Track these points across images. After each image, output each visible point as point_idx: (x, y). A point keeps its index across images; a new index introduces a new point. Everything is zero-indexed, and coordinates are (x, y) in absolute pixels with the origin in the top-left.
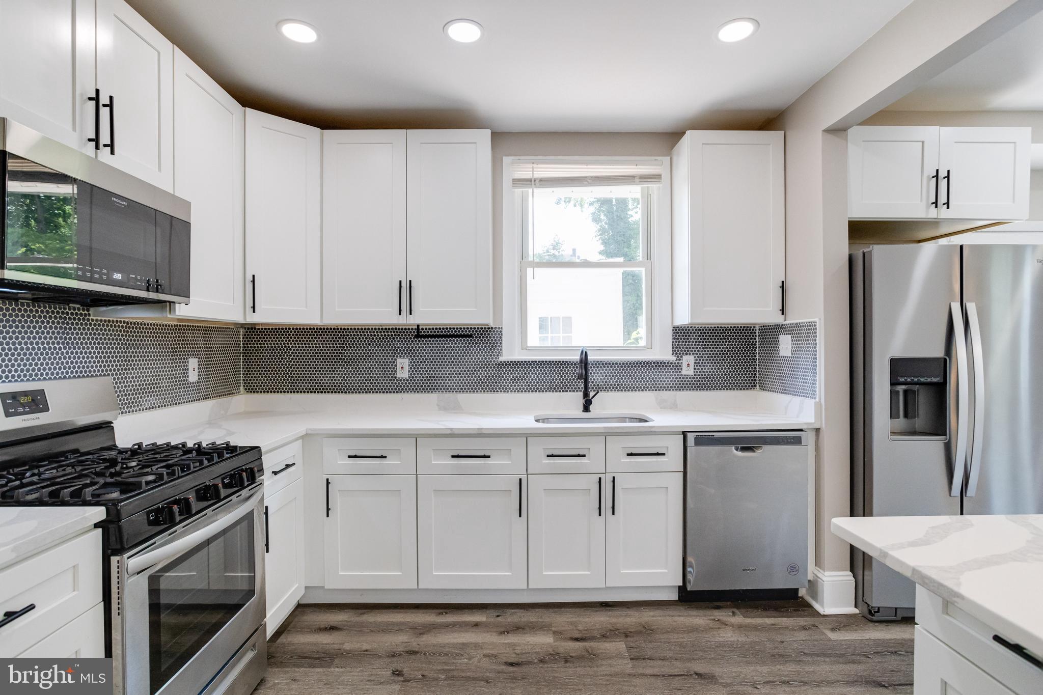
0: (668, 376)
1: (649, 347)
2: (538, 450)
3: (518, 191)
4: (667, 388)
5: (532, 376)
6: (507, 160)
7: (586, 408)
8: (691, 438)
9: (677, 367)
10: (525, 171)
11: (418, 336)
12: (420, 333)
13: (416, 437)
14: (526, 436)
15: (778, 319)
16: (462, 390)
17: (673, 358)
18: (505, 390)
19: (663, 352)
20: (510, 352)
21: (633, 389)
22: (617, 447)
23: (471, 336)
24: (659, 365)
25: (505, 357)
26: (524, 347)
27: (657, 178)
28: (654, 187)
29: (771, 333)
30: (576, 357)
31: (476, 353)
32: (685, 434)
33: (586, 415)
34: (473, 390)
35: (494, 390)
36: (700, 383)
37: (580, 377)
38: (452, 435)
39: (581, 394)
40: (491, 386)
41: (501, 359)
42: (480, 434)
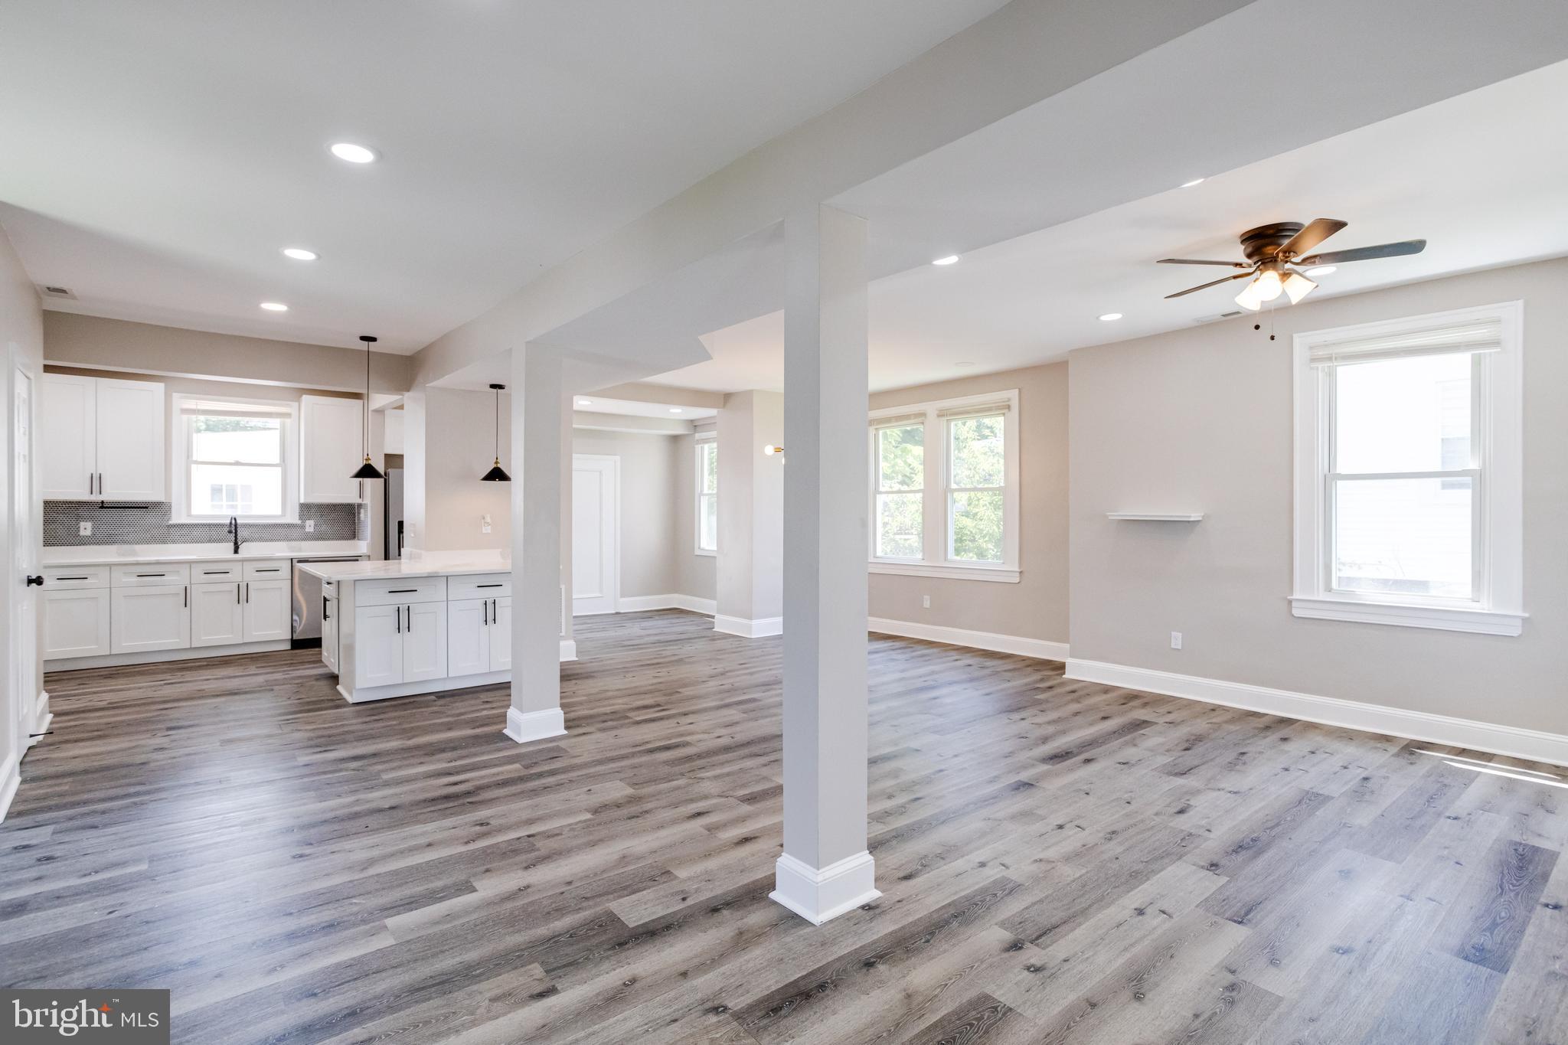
0: (296, 533)
1: (284, 515)
2: (197, 571)
3: (185, 417)
4: (295, 540)
5: (196, 533)
6: (175, 395)
7: (236, 551)
8: (295, 561)
9: (303, 527)
10: (191, 404)
11: (102, 507)
12: (103, 506)
13: (110, 566)
14: (190, 563)
15: (359, 501)
16: (138, 543)
17: (299, 522)
18: (174, 542)
19: (293, 518)
20: (177, 517)
21: (271, 540)
22: (250, 568)
23: (147, 508)
24: (289, 526)
25: (173, 521)
26: (189, 515)
27: (288, 415)
28: (288, 421)
29: (360, 506)
30: (228, 522)
31: (150, 518)
32: (292, 559)
33: (236, 556)
34: (148, 542)
35: (164, 542)
36: (318, 537)
37: (230, 532)
38: (138, 564)
39: (232, 544)
40: (163, 541)
41: (170, 522)
42: (158, 563)
